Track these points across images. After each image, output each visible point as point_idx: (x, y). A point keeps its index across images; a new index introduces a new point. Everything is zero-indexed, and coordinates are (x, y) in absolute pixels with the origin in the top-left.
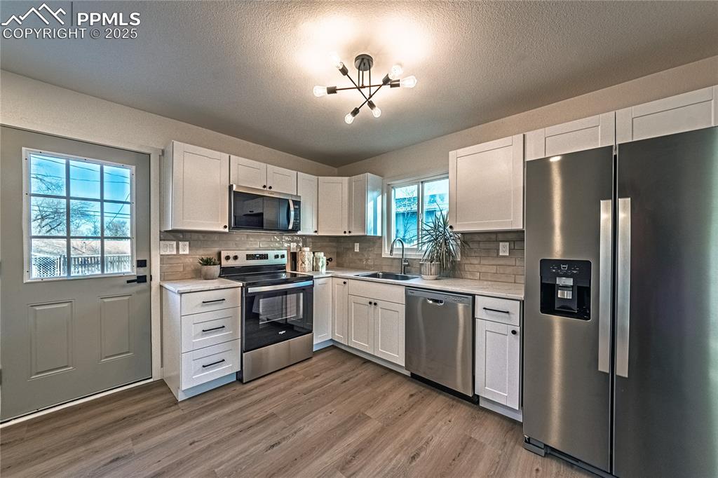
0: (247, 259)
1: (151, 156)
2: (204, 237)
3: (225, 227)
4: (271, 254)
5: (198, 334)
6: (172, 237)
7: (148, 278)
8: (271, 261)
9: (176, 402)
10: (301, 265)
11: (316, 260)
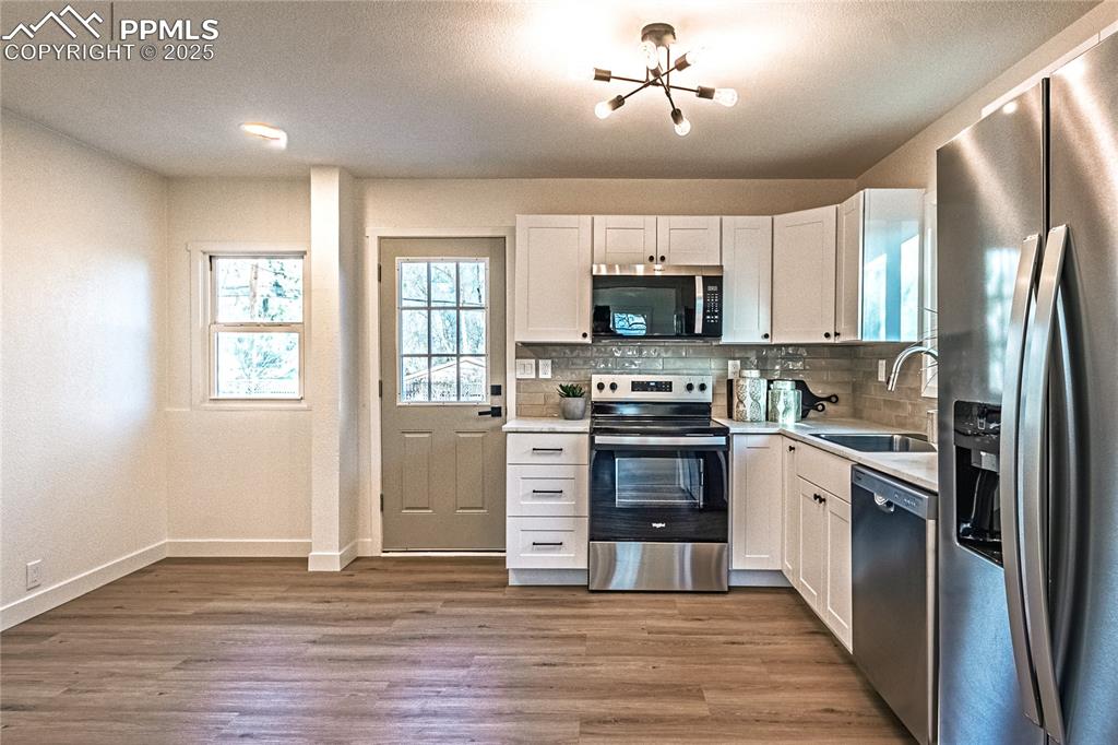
0: (633, 390)
1: (507, 239)
2: (572, 352)
3: (585, 335)
4: (679, 383)
5: (528, 494)
6: (529, 353)
7: (503, 411)
8: (678, 395)
9: (505, 584)
10: (738, 406)
11: (772, 397)
